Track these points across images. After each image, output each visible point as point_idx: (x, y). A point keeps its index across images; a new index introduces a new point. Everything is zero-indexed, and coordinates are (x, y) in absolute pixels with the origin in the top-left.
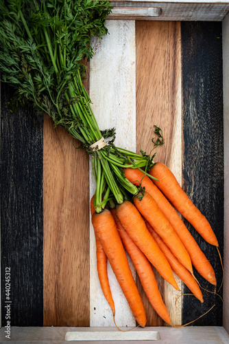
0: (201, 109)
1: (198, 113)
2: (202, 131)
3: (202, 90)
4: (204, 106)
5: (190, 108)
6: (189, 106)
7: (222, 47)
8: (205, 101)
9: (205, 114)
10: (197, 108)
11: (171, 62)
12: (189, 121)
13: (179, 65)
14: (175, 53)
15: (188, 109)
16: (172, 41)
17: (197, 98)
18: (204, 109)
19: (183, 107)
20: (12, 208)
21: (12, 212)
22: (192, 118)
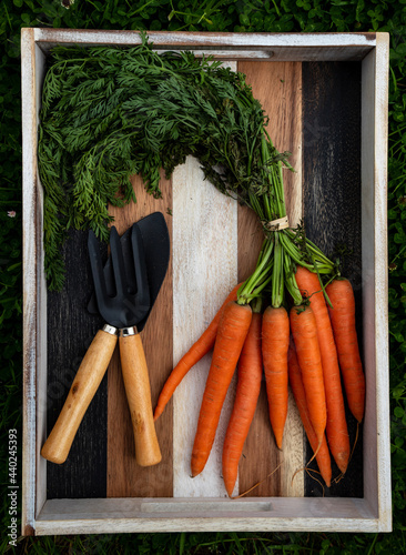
0: (329, 188)
1: (325, 193)
2: (331, 219)
3: (330, 161)
4: (335, 183)
5: (314, 187)
6: (312, 183)
7: (360, 98)
8: (335, 176)
9: (334, 194)
10: (324, 186)
11: (287, 121)
12: (313, 205)
13: (299, 124)
14: (293, 108)
15: (311, 188)
16: (289, 91)
17: (323, 172)
18: (334, 188)
19: (304, 186)
20: (63, 329)
21: (63, 334)
22: (316, 200)
